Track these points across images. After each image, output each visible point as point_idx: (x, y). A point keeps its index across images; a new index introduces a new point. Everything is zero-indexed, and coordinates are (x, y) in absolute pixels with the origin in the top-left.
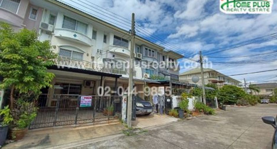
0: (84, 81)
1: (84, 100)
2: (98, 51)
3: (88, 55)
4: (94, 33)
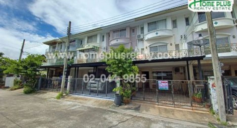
0: (173, 67)
1: (161, 84)
2: (182, 38)
3: (171, 45)
4: (174, 22)
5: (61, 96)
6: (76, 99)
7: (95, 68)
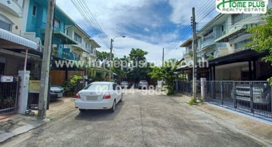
5: (194, 102)
6: (211, 109)
7: (252, 62)
